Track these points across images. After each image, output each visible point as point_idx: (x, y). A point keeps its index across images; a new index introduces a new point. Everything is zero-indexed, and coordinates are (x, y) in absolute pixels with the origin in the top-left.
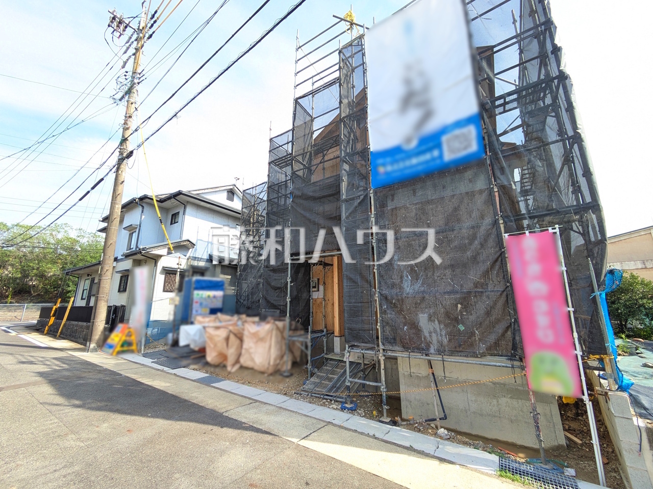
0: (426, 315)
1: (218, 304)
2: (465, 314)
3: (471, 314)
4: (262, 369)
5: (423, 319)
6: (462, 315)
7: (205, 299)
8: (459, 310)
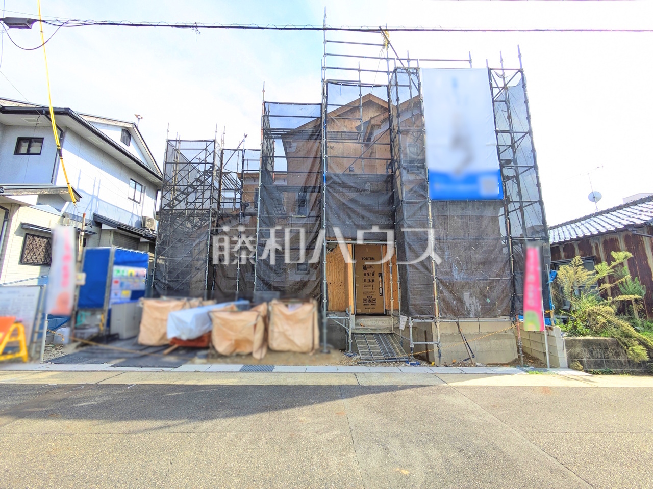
2: (490, 292)
3: (494, 293)
5: (466, 296)
6: (488, 293)
7: (127, 278)
8: (487, 290)
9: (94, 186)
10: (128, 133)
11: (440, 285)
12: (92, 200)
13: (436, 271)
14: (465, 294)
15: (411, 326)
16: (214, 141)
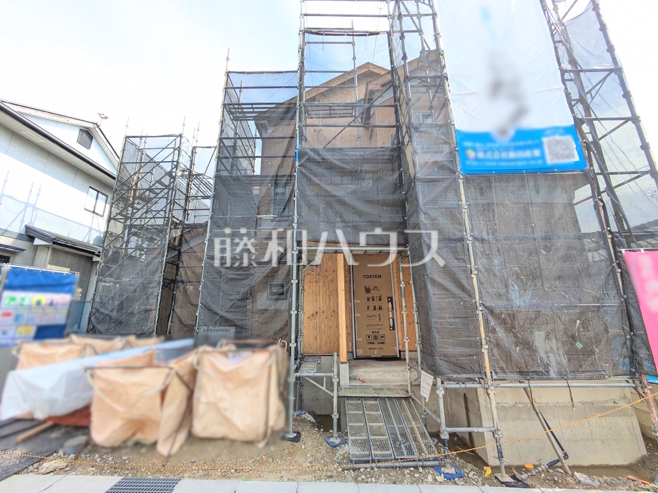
0: (543, 333)
1: (59, 318)
2: (582, 330)
3: (588, 331)
4: (251, 437)
5: (538, 338)
6: (579, 331)
7: (30, 308)
8: (577, 326)
9: (31, 192)
10: (88, 135)
11: (490, 318)
12: (25, 209)
13: (480, 293)
14: (537, 333)
15: (441, 396)
16: (181, 136)
